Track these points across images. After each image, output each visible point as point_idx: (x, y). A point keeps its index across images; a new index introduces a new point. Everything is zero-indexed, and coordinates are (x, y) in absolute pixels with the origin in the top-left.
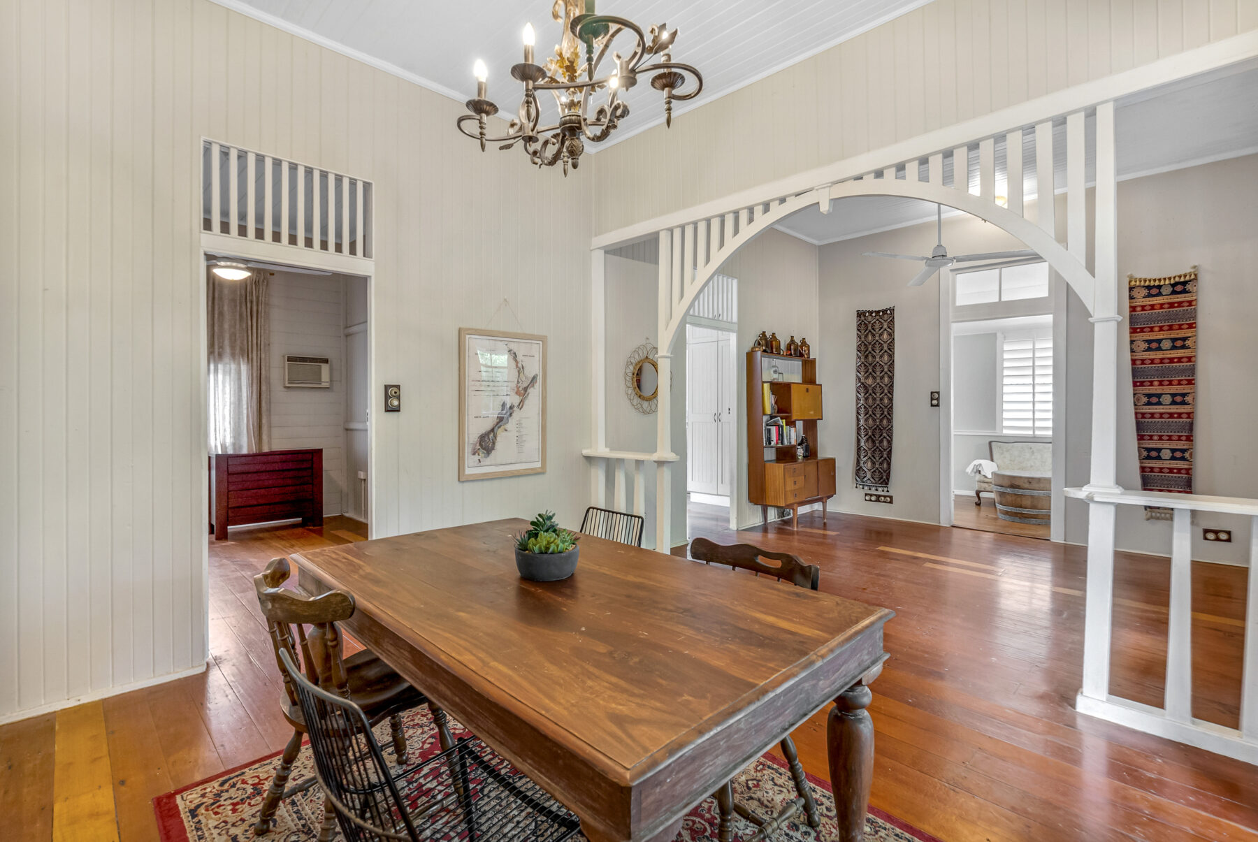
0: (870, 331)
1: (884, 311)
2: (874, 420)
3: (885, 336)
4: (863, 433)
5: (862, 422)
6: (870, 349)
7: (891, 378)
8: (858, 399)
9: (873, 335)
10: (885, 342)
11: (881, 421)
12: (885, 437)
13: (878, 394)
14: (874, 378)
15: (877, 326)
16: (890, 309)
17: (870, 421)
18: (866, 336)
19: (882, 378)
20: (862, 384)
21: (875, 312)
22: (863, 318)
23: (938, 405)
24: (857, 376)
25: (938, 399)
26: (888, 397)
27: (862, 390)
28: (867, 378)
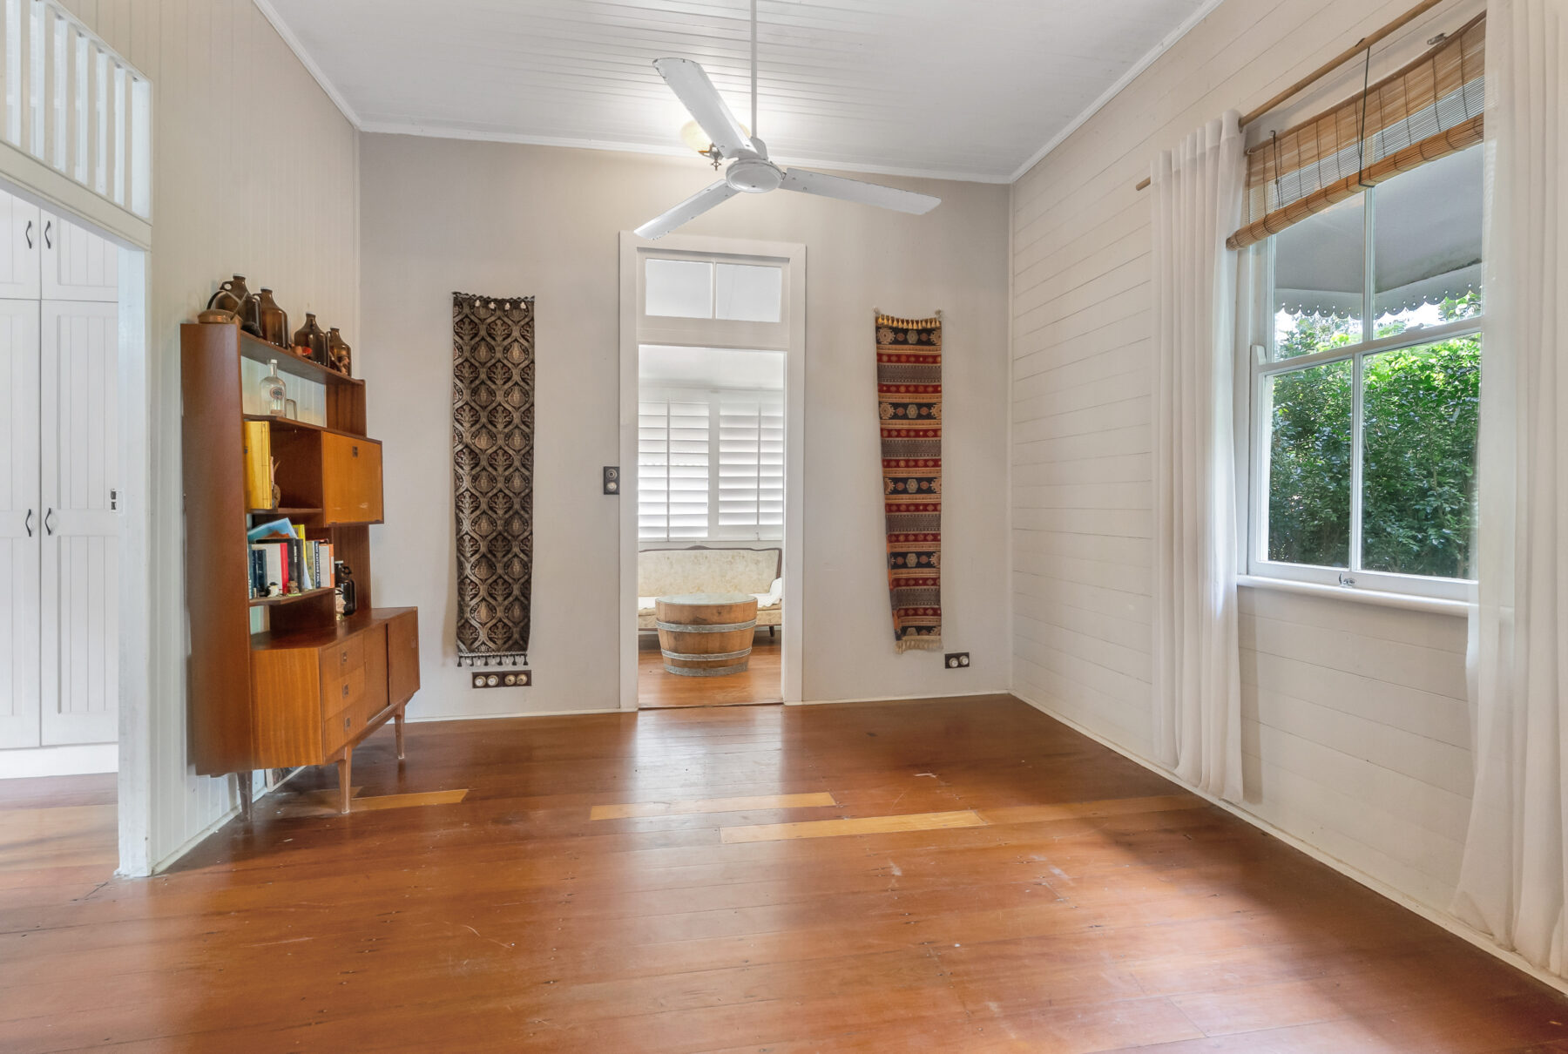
0: (483, 339)
1: (515, 303)
2: (493, 522)
3: (516, 353)
4: (468, 550)
5: (466, 526)
6: (483, 376)
7: (528, 438)
8: (458, 478)
9: (491, 349)
10: (516, 365)
11: (508, 523)
12: (516, 556)
13: (500, 469)
14: (492, 436)
15: (499, 330)
16: (525, 300)
17: (484, 524)
18: (474, 349)
19: (508, 436)
20: (467, 446)
21: (495, 300)
22: (467, 310)
23: (616, 492)
24: (455, 429)
25: (617, 481)
26: (522, 475)
27: (466, 460)
28: (474, 436)
